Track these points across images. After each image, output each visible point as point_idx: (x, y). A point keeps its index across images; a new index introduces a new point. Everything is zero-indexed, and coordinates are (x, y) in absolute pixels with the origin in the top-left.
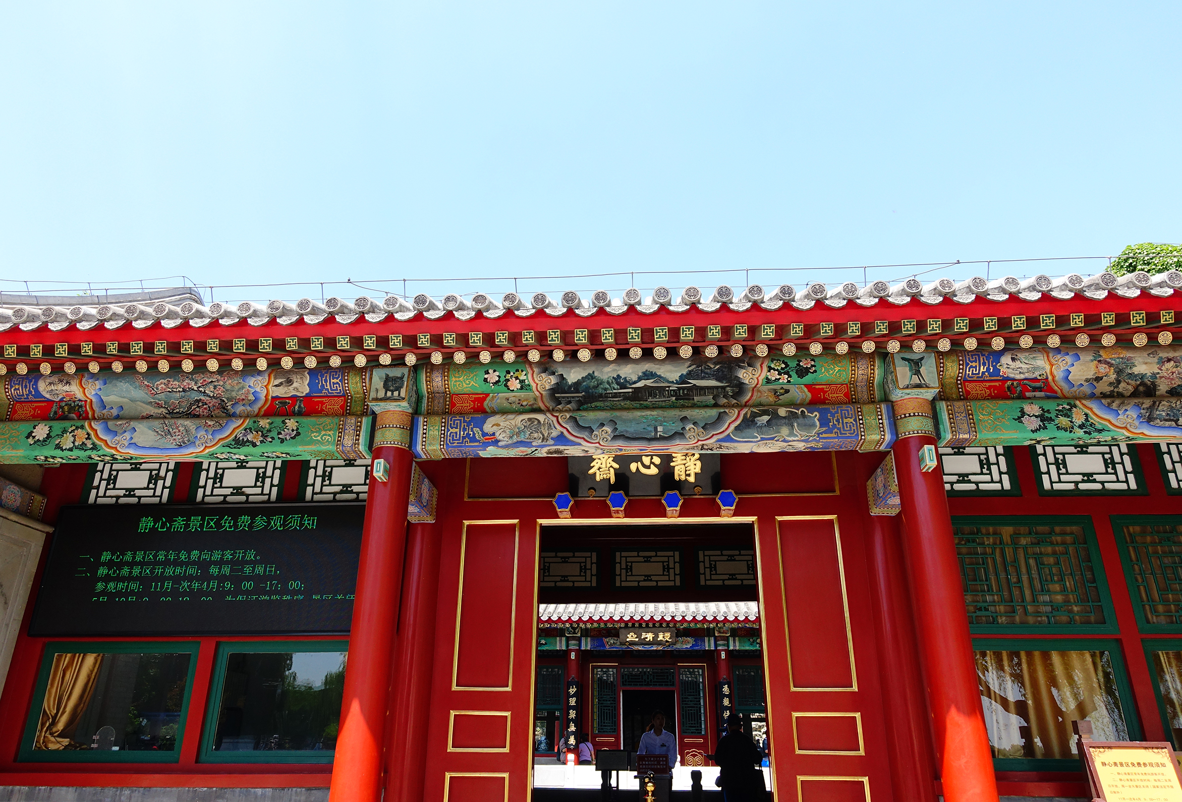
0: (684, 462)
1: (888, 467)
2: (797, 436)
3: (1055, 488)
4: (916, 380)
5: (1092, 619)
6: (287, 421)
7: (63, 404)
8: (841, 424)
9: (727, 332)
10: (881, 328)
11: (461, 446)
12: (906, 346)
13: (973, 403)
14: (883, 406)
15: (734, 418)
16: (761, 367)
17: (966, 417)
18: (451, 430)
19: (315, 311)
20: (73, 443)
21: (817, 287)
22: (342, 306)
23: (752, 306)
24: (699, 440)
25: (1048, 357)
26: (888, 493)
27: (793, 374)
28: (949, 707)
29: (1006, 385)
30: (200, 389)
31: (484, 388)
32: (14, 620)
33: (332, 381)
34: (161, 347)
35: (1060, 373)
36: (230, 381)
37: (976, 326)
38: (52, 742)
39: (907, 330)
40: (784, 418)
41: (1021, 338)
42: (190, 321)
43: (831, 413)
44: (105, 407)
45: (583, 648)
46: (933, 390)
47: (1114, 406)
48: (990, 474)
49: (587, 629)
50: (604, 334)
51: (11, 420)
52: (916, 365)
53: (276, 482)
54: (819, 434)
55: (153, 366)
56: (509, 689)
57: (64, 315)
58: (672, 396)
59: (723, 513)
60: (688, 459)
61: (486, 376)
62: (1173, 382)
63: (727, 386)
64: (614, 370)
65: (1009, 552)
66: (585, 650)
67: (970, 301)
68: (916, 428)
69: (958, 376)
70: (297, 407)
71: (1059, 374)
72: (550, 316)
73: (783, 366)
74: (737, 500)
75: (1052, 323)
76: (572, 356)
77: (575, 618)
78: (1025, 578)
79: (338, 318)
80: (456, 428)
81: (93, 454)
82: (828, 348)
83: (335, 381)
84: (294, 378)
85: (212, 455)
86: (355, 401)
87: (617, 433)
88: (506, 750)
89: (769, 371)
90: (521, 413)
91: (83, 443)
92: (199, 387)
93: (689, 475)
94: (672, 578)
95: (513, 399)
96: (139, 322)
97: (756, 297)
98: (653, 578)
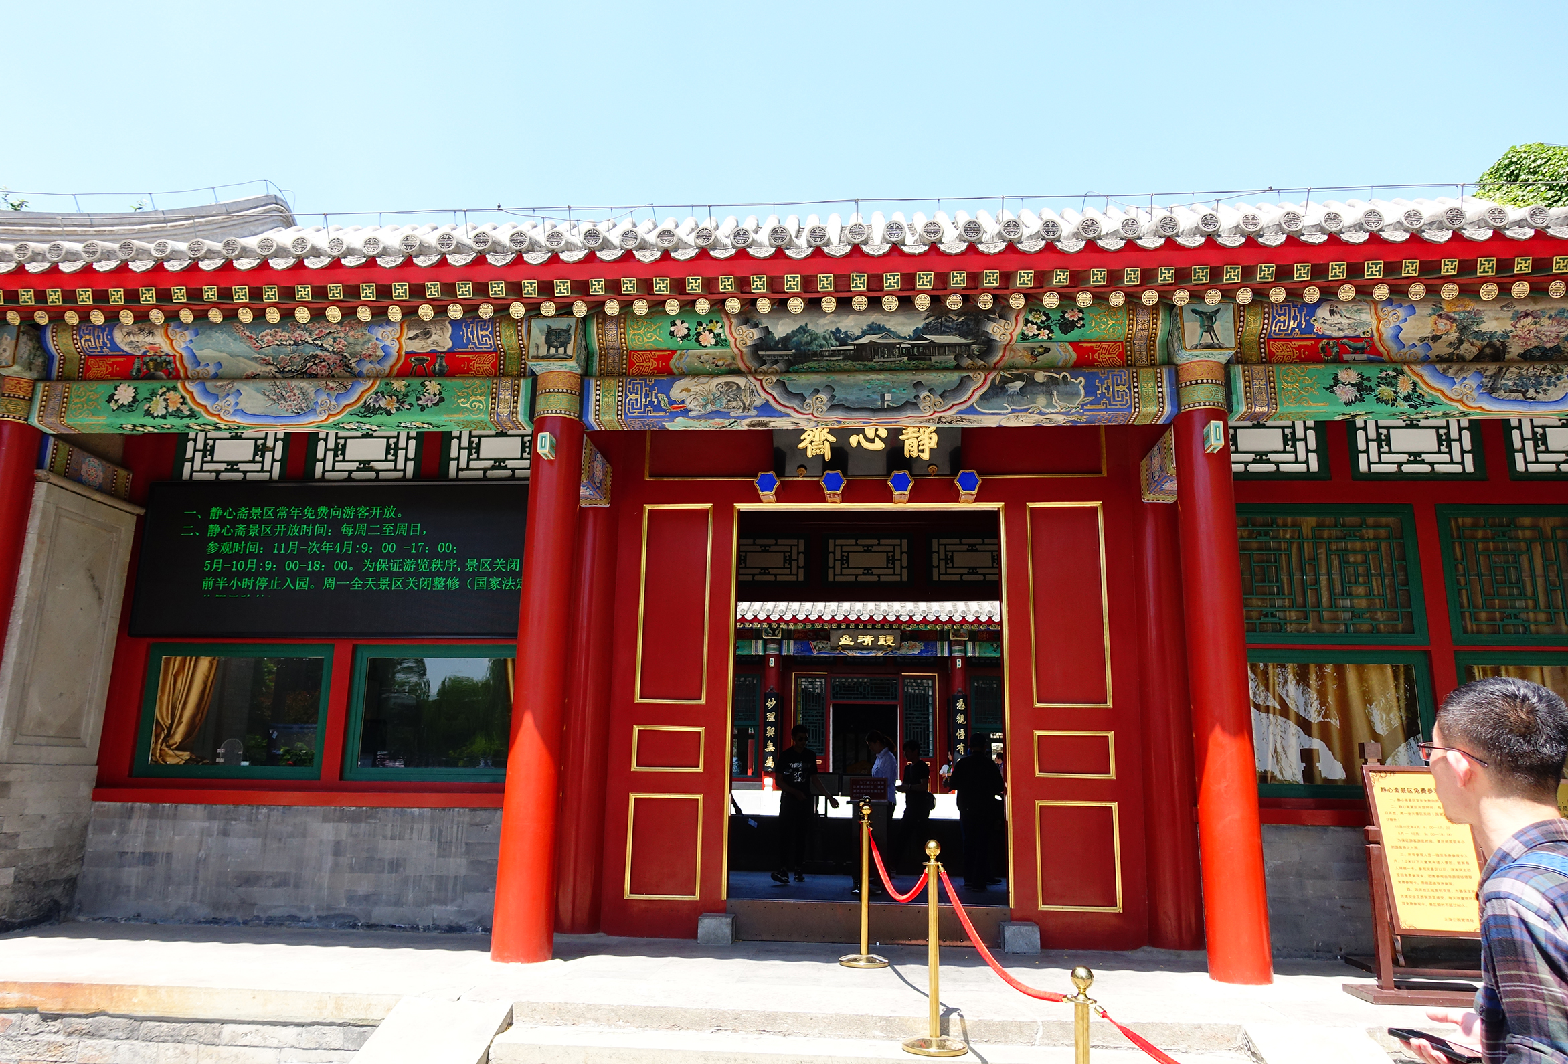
0: (917, 435)
1: (1167, 445)
2: (1056, 407)
3: (1372, 470)
4: (1207, 338)
5: (1400, 628)
6: (427, 383)
7: (147, 359)
8: (1111, 393)
9: (974, 279)
10: (1166, 276)
11: (643, 417)
12: (1197, 295)
13: (1275, 368)
14: (1165, 371)
15: (980, 383)
16: (1016, 319)
17: (1266, 385)
18: (630, 397)
19: (460, 249)
20: (166, 408)
21: (1089, 223)
22: (494, 242)
23: (1006, 247)
24: (935, 412)
25: (1376, 309)
26: (1164, 477)
27: (1056, 329)
28: (1213, 726)
29: (1320, 345)
30: (316, 342)
31: (669, 344)
32: (112, 617)
33: (480, 333)
34: (271, 293)
35: (1389, 330)
36: (353, 332)
37: (1284, 274)
38: (171, 756)
39: (1199, 279)
40: (1042, 384)
41: (1341, 289)
42: (305, 260)
43: (1100, 378)
44: (199, 364)
45: (785, 653)
46: (1227, 352)
47: (1451, 373)
48: (1295, 452)
49: (789, 631)
50: (821, 281)
51: (85, 380)
52: (1208, 319)
53: (411, 454)
54: (1083, 405)
55: (259, 315)
56: (702, 702)
57: (146, 252)
58: (904, 355)
59: (962, 498)
60: (921, 431)
61: (672, 328)
62: (1529, 343)
63: (973, 343)
64: (832, 322)
65: (1307, 548)
66: (788, 657)
67: (1278, 243)
68: (1203, 398)
69: (1261, 333)
70: (437, 366)
71: (1387, 332)
72: (754, 258)
73: (1044, 318)
74: (979, 483)
75: (1379, 271)
76: (780, 305)
77: (775, 617)
78: (1324, 581)
79: (490, 259)
80: (637, 394)
81: (192, 422)
82: (1100, 297)
83: (484, 333)
84: (432, 328)
85: (337, 425)
86: (510, 359)
87: (835, 402)
88: (700, 769)
89: (1026, 325)
90: (717, 375)
91: (178, 408)
92: (315, 339)
93: (922, 451)
94: (898, 572)
95: (706, 357)
96: (242, 261)
97: (1012, 236)
98: (875, 572)
